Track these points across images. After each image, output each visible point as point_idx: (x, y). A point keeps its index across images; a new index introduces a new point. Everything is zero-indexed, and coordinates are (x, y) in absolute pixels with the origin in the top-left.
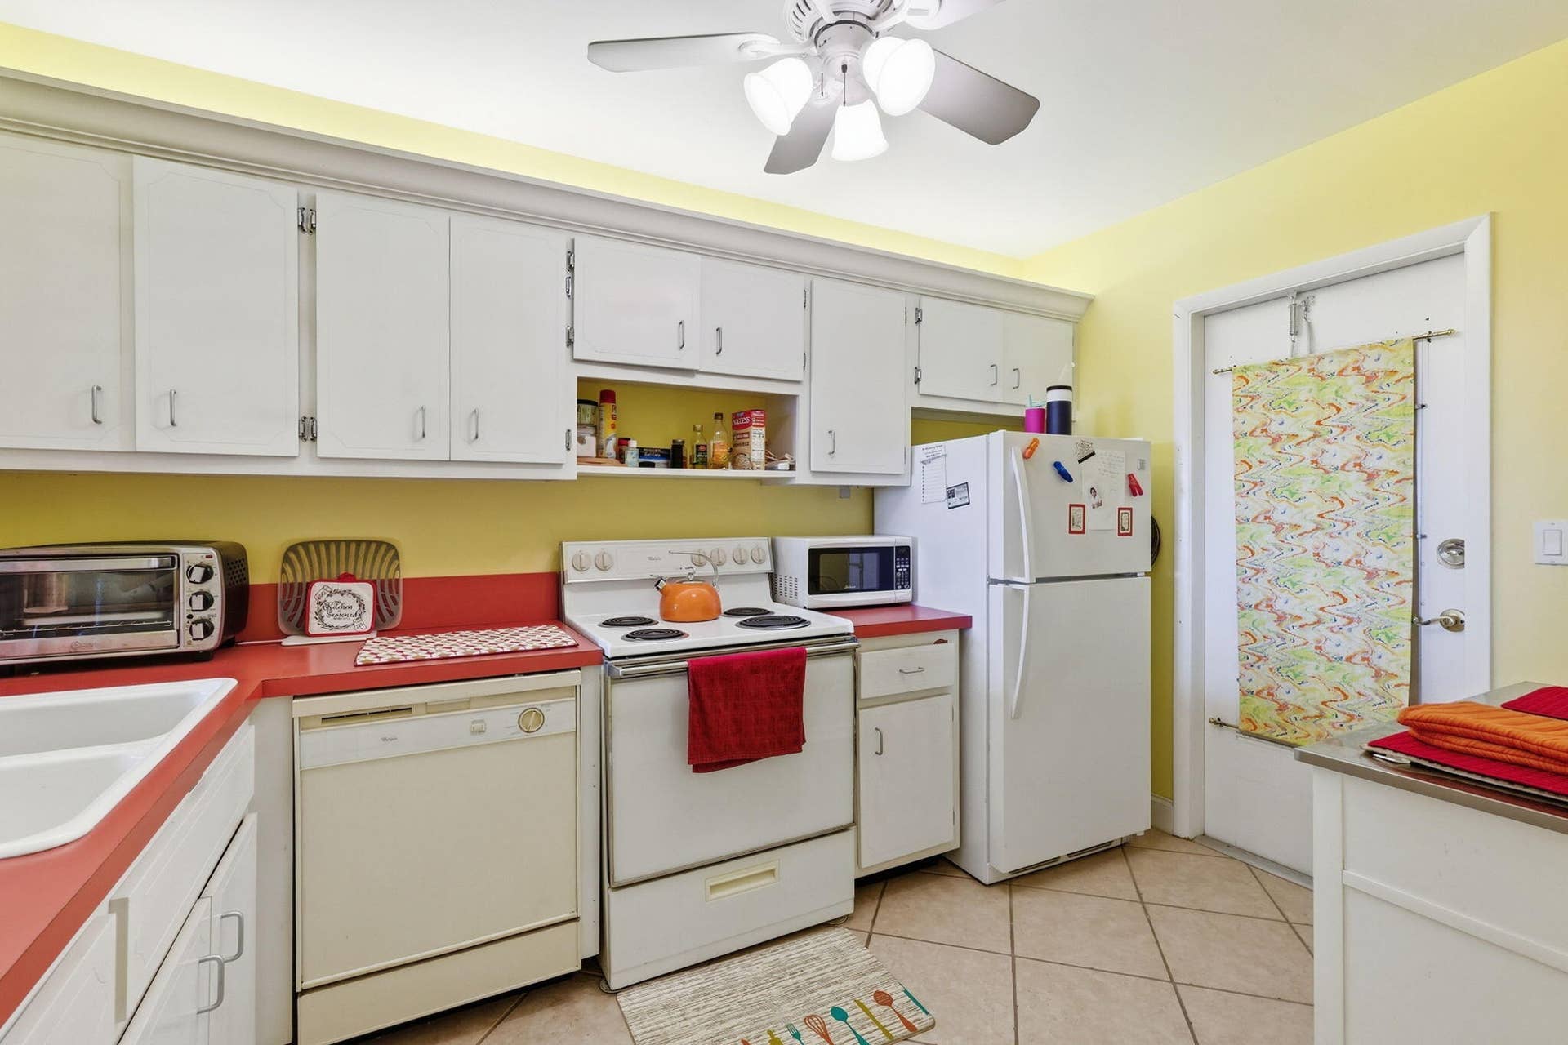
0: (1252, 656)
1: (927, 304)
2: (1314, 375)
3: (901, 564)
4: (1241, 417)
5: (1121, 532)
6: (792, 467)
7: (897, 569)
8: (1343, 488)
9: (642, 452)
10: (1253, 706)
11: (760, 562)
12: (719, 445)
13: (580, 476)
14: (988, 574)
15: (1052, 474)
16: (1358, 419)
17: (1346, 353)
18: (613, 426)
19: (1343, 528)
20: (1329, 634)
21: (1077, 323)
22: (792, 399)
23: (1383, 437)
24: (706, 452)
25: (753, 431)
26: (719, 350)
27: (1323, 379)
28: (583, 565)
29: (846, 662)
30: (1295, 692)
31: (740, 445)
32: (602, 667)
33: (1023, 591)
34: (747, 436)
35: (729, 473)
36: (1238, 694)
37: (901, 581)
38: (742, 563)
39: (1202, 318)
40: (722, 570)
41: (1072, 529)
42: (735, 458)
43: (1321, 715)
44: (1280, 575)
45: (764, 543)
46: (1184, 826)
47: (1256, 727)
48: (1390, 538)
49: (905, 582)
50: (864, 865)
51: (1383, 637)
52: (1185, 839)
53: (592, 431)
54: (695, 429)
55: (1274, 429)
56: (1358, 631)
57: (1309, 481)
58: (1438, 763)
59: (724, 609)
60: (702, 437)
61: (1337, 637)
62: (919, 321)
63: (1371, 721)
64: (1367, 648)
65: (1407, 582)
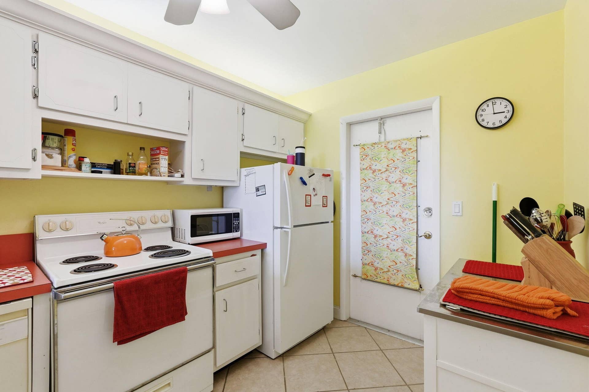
0: (366, 251)
1: (248, 107)
2: (386, 149)
3: (235, 221)
4: (363, 162)
5: (324, 206)
6: (182, 176)
7: (234, 223)
8: (395, 189)
9: (93, 165)
10: (366, 269)
11: (166, 222)
12: (142, 163)
13: (43, 177)
14: (273, 224)
15: (299, 182)
16: (399, 164)
17: (396, 141)
18: (73, 150)
19: (395, 203)
20: (391, 242)
21: (305, 123)
22: (183, 142)
23: (408, 172)
24: (135, 167)
25: (161, 157)
26: (140, 113)
27: (389, 150)
28: (50, 228)
29: (209, 271)
30: (380, 263)
31: (154, 164)
32: (51, 294)
33: (288, 231)
34: (158, 159)
35: (149, 178)
36: (361, 265)
37: (235, 229)
38: (156, 223)
39: (350, 125)
40: (142, 227)
41: (307, 205)
42: (151, 169)
43: (389, 271)
44: (375, 221)
45: (168, 213)
46: (344, 317)
47: (367, 277)
48: (410, 207)
49: (237, 229)
50: (218, 366)
51: (407, 242)
52: (344, 321)
53: (58, 151)
54: (128, 155)
55: (373, 167)
56: (400, 240)
57: (384, 186)
58: (471, 308)
59: (144, 247)
60: (133, 159)
61: (393, 243)
62: (244, 114)
63: (404, 272)
64: (402, 246)
65: (415, 222)
